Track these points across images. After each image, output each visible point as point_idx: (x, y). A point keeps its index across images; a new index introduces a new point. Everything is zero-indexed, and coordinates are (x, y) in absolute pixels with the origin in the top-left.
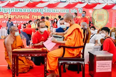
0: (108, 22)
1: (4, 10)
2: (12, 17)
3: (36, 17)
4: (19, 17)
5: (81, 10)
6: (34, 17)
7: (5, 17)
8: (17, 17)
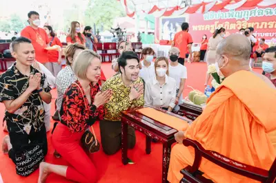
1: (237, 15)
4: (264, 26)
7: (238, 26)
8: (260, 25)
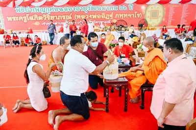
0: (164, 20)
1: (42, 10)
2: (52, 18)
3: (79, 17)
4: (60, 18)
5: (131, 6)
6: (76, 17)
7: (44, 18)
8: (58, 17)
